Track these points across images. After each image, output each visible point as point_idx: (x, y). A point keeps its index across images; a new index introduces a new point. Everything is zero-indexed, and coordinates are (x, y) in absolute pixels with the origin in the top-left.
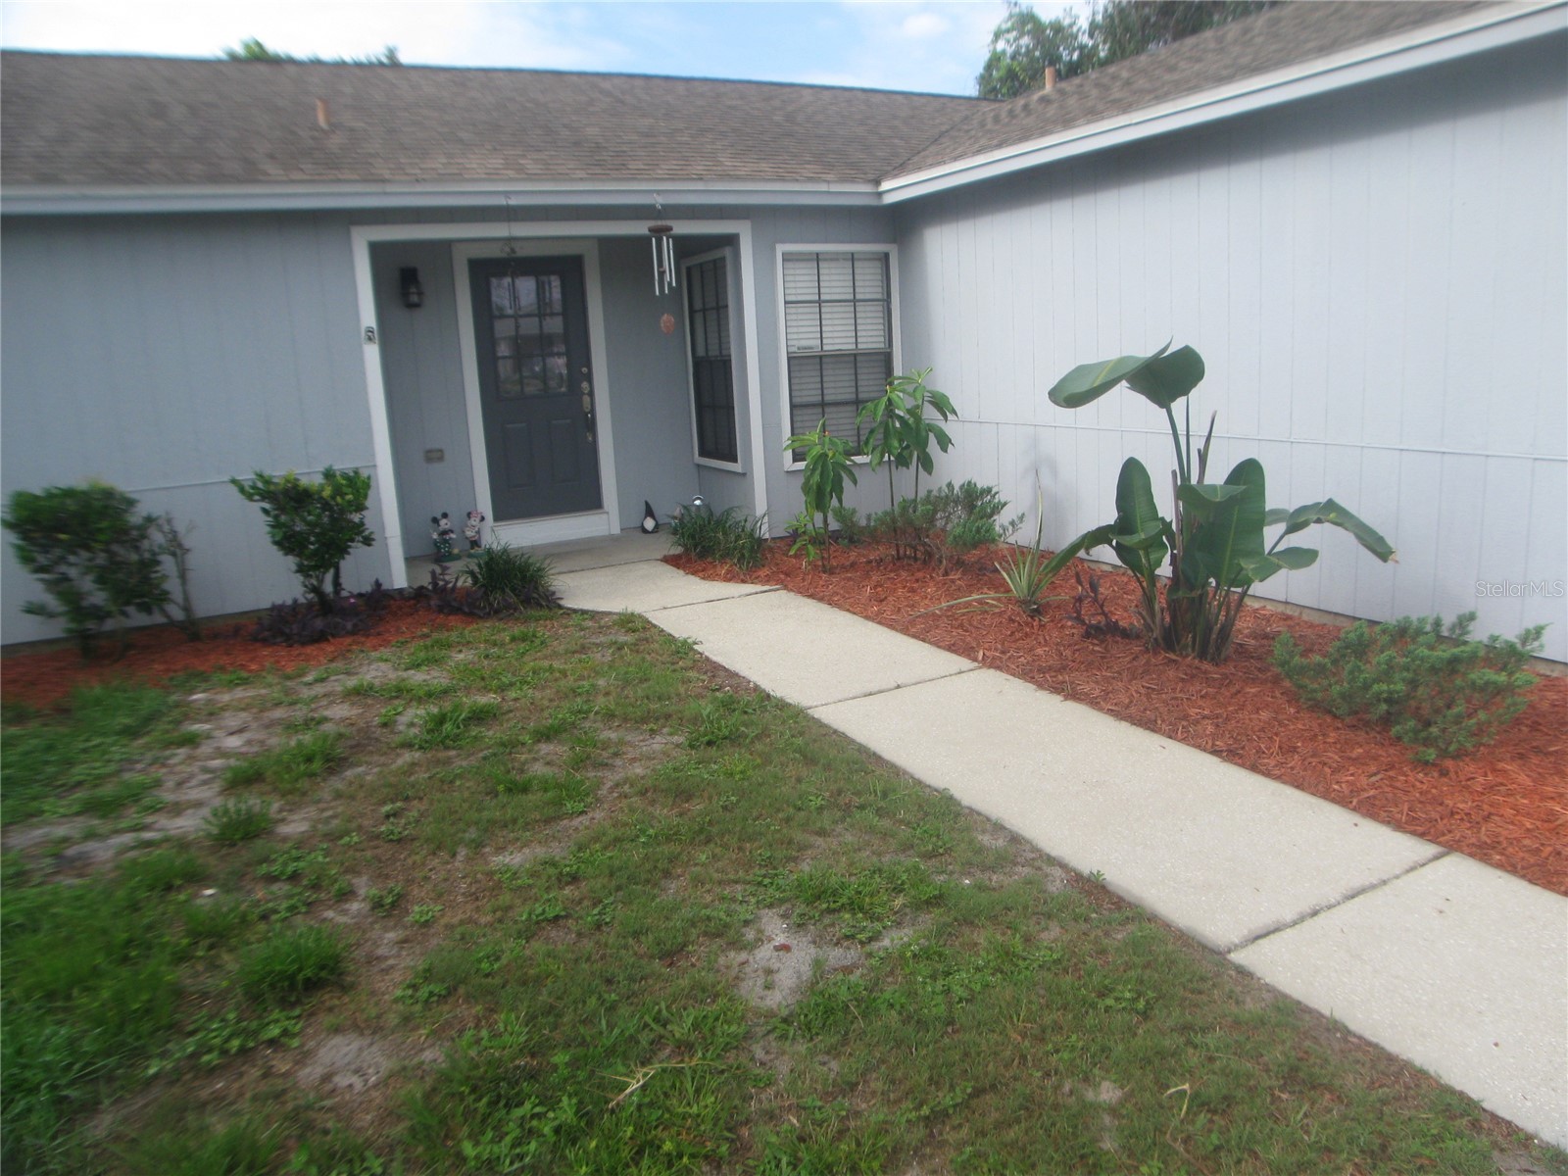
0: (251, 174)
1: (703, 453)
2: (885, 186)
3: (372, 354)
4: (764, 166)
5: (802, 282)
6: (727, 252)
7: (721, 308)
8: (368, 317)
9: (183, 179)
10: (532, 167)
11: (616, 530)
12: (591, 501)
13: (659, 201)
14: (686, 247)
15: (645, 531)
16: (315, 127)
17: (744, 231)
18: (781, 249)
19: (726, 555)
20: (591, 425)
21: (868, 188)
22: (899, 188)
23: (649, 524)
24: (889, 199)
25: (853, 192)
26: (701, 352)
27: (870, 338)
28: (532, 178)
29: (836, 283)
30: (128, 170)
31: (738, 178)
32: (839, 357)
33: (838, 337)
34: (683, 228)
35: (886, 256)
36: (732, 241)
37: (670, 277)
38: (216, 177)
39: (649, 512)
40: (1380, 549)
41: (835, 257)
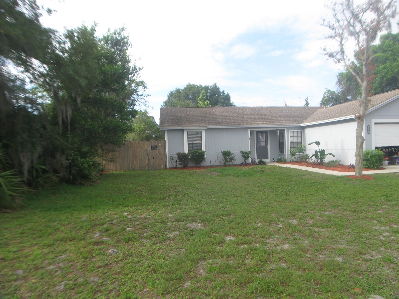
0: (241, 125)
1: (280, 153)
2: (301, 124)
3: (249, 141)
4: (288, 122)
5: (291, 134)
6: (284, 131)
7: (283, 137)
8: (249, 137)
9: (235, 125)
10: (265, 123)
11: (270, 161)
12: (267, 158)
13: (277, 126)
14: (279, 130)
15: (273, 161)
16: (242, 118)
17: (286, 129)
18: (289, 131)
19: (283, 161)
20: (268, 149)
21: (299, 125)
22: (302, 125)
23: (274, 161)
24: (301, 126)
25: (298, 125)
26: (280, 142)
27: (299, 140)
28: (265, 124)
29: (295, 134)
30: (230, 124)
31: (285, 124)
32: (296, 142)
33: (296, 140)
34: (279, 129)
35: (301, 132)
36: (284, 130)
37: (278, 134)
38: (238, 125)
39: (274, 159)
40: (334, 156)
41: (296, 132)
